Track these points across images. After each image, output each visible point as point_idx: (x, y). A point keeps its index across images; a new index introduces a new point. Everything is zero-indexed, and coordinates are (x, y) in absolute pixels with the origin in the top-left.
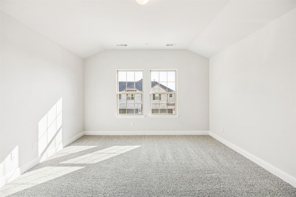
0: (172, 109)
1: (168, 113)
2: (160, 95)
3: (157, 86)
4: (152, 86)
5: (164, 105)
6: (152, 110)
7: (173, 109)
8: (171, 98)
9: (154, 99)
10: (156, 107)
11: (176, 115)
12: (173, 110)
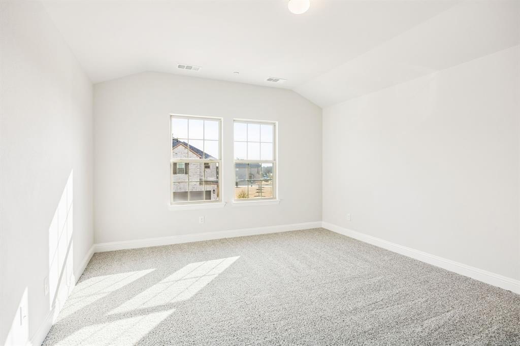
0: (210, 191)
1: (206, 199)
2: (187, 165)
3: (181, 148)
4: (173, 147)
5: (195, 183)
6: (174, 193)
7: (212, 191)
8: (207, 170)
9: (175, 173)
10: (180, 188)
11: (275, 198)
12: (212, 193)
